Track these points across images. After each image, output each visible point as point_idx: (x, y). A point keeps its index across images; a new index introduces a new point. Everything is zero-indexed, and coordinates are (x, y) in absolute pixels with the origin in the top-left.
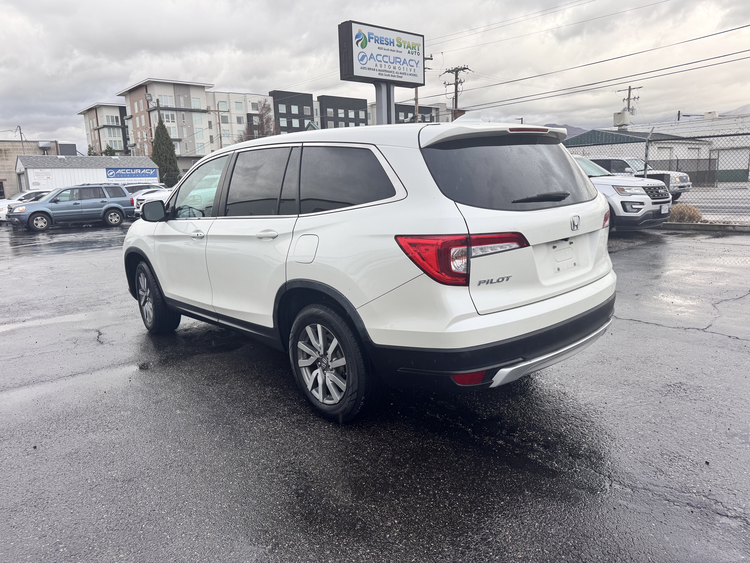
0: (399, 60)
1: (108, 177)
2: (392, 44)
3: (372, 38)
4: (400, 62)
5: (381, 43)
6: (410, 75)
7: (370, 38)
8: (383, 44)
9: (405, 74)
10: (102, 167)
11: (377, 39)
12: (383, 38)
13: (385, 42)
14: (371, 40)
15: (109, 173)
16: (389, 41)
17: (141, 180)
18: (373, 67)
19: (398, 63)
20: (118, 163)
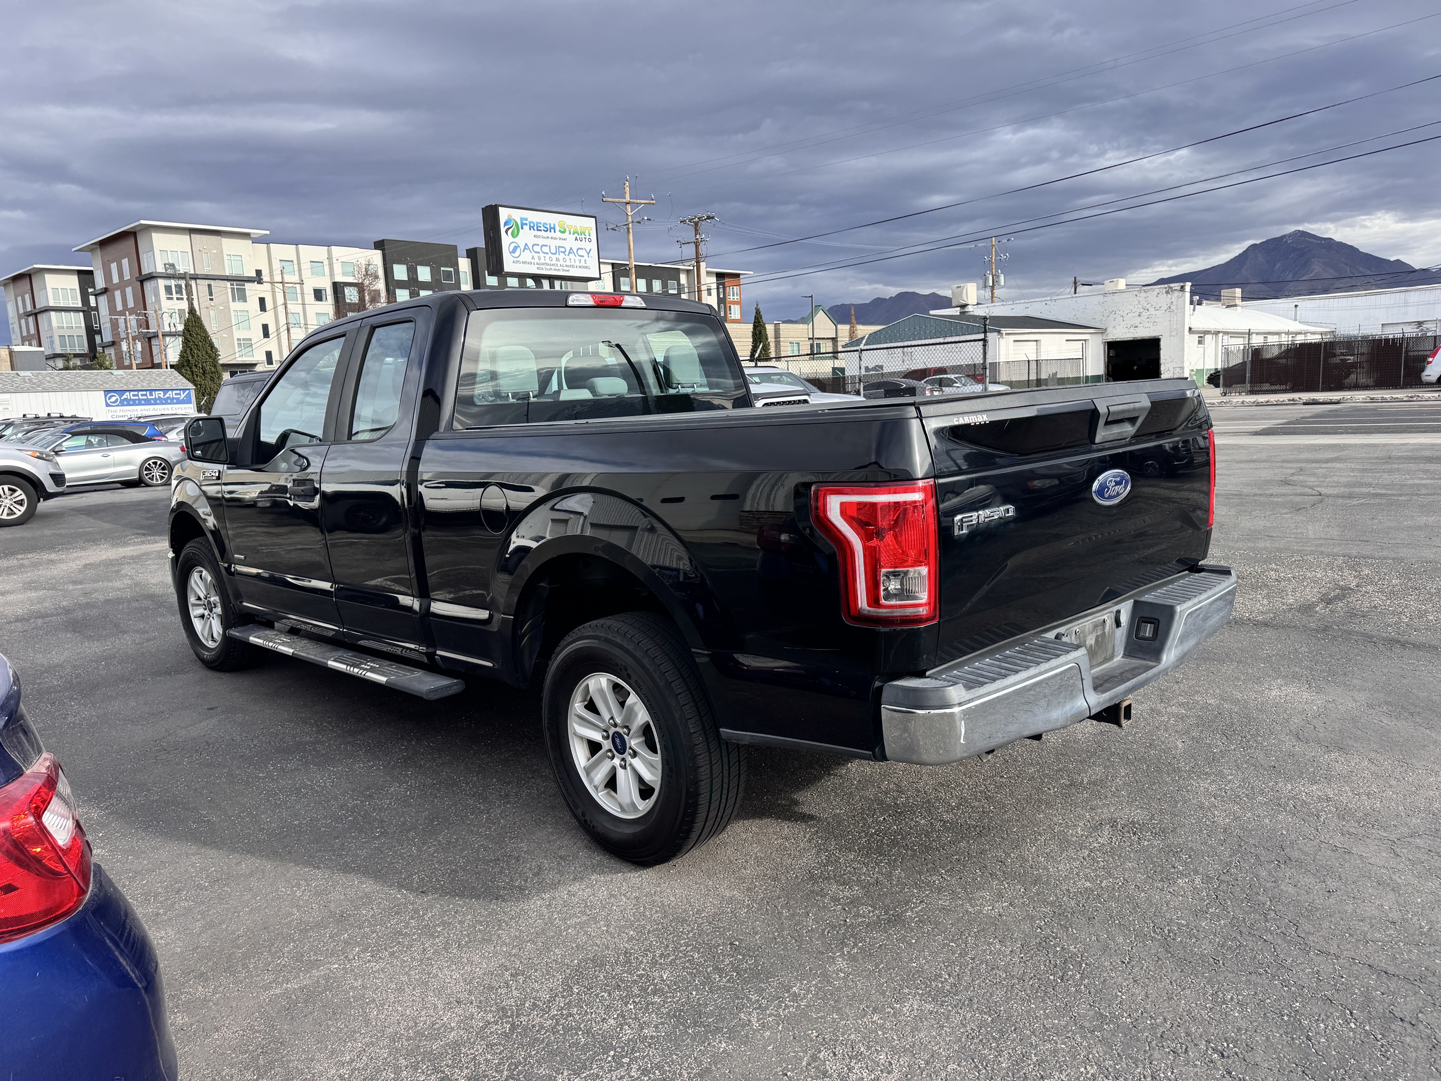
0: (563, 250)
1: (107, 405)
2: (552, 230)
3: (526, 224)
4: (564, 252)
5: (538, 230)
6: (580, 267)
7: (523, 224)
8: (541, 230)
9: (573, 266)
10: (96, 389)
11: (532, 225)
12: (540, 223)
13: (542, 228)
14: (524, 226)
15: (109, 399)
16: (548, 226)
17: (164, 409)
18: (530, 260)
19: (562, 254)
20: (124, 381)
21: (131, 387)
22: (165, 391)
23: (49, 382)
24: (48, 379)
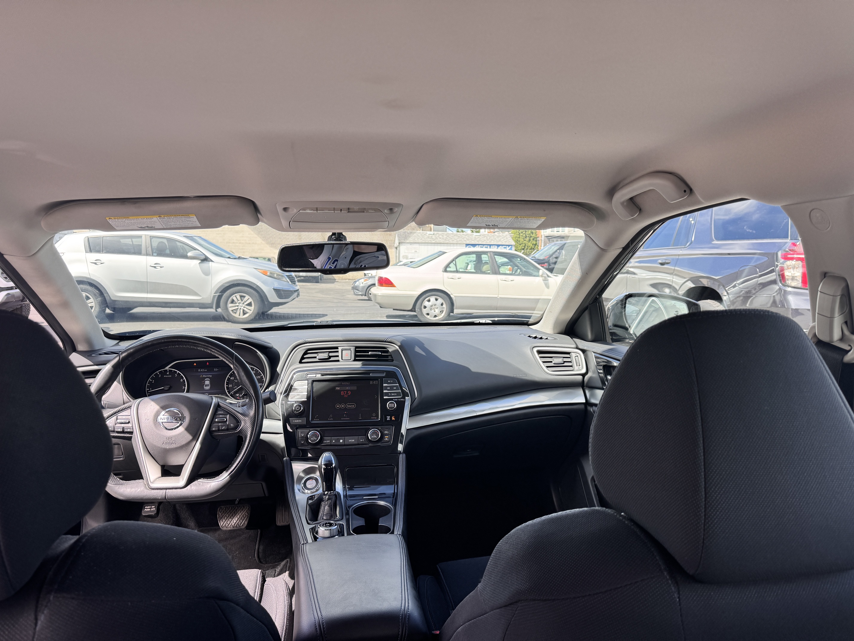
20: (478, 239)
21: (480, 243)
22: (498, 246)
23: (440, 238)
24: (441, 236)
